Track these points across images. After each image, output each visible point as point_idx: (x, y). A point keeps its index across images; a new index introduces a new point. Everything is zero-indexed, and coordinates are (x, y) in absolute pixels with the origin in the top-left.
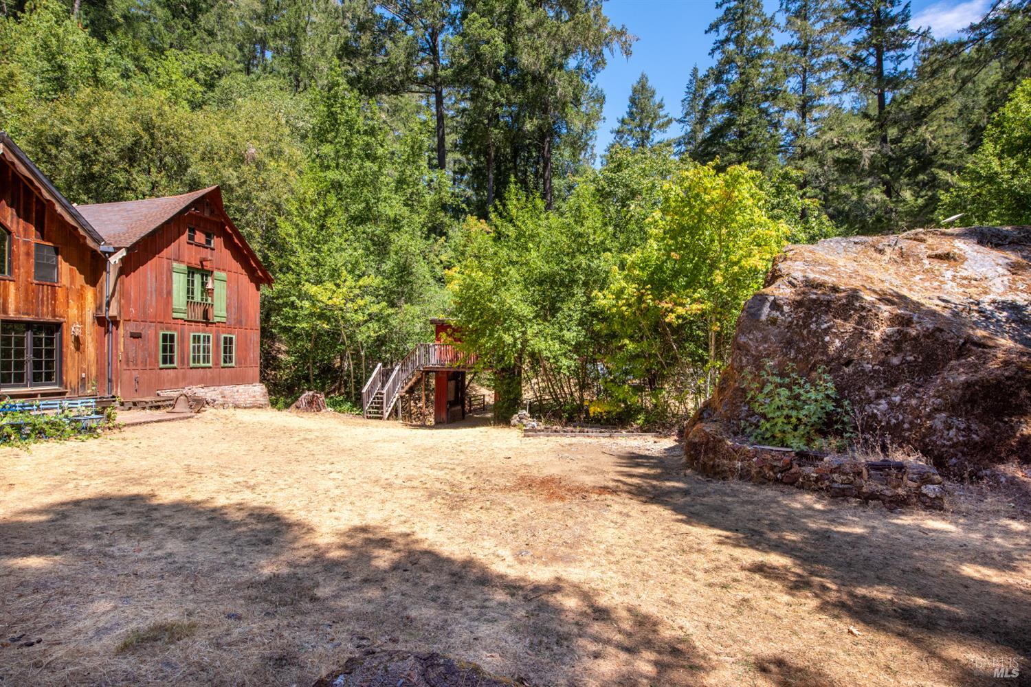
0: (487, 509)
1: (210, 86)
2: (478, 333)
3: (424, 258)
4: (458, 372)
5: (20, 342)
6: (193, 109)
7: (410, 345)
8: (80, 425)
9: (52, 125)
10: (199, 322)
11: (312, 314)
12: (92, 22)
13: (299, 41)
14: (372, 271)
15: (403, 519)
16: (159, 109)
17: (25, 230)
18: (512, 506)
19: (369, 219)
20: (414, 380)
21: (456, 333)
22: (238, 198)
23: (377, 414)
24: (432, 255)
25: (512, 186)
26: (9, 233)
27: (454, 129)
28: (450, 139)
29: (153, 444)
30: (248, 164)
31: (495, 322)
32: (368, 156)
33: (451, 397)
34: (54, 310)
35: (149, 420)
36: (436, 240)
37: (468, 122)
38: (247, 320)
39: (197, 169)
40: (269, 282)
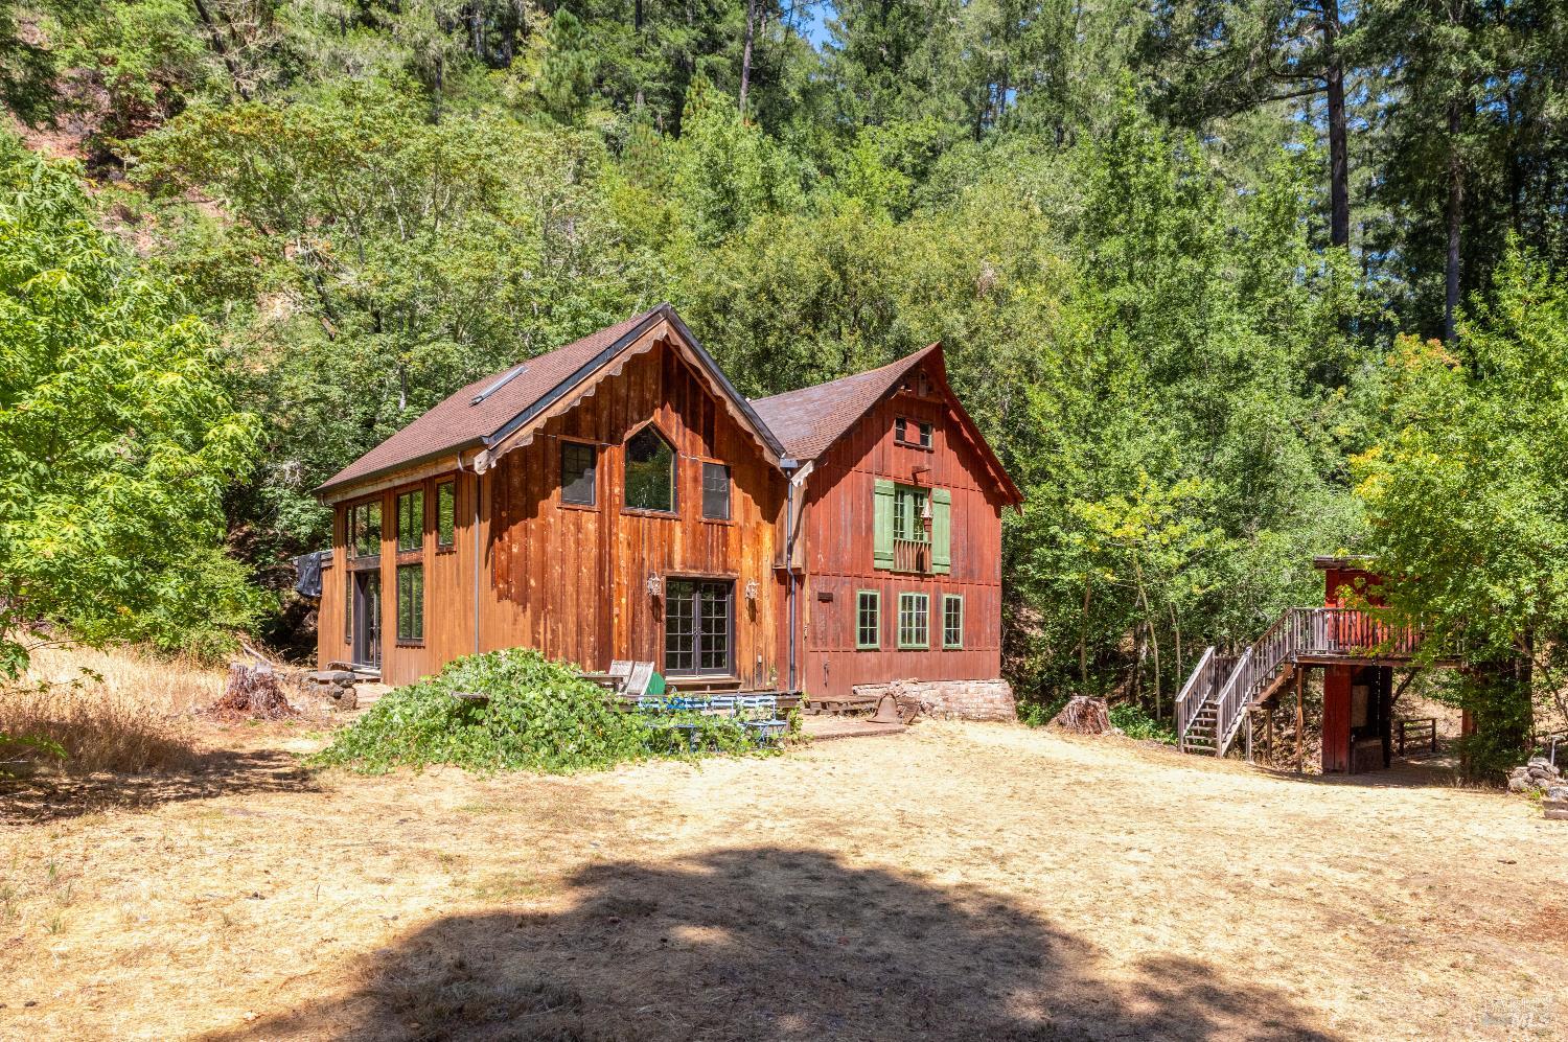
0: (1468, 970)
1: (921, 175)
2: (1428, 584)
3: (1300, 435)
4: (1375, 668)
5: (687, 608)
6: (898, 220)
7: (1270, 613)
8: (759, 734)
9: (719, 283)
10: (910, 575)
11: (1085, 556)
12: (762, 113)
13: (1062, 56)
14: (1194, 469)
15: (1277, 960)
16: (852, 229)
17: (693, 444)
18: (1531, 971)
19: (1188, 370)
20: (1279, 681)
21: (1373, 586)
22: (966, 359)
23: (1203, 744)
24: (1317, 427)
25: (1512, 255)
26: (675, 450)
27: (1367, 159)
28: (1360, 177)
29: (851, 772)
30: (983, 299)
31: (1469, 560)
32: (1184, 248)
33: (1359, 719)
34: (725, 561)
35: (844, 732)
36: (1325, 396)
37: (1397, 133)
38: (981, 570)
39: (909, 320)
40: (1016, 500)
